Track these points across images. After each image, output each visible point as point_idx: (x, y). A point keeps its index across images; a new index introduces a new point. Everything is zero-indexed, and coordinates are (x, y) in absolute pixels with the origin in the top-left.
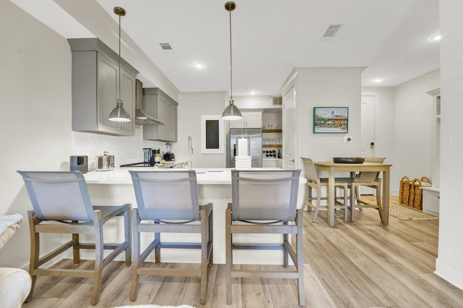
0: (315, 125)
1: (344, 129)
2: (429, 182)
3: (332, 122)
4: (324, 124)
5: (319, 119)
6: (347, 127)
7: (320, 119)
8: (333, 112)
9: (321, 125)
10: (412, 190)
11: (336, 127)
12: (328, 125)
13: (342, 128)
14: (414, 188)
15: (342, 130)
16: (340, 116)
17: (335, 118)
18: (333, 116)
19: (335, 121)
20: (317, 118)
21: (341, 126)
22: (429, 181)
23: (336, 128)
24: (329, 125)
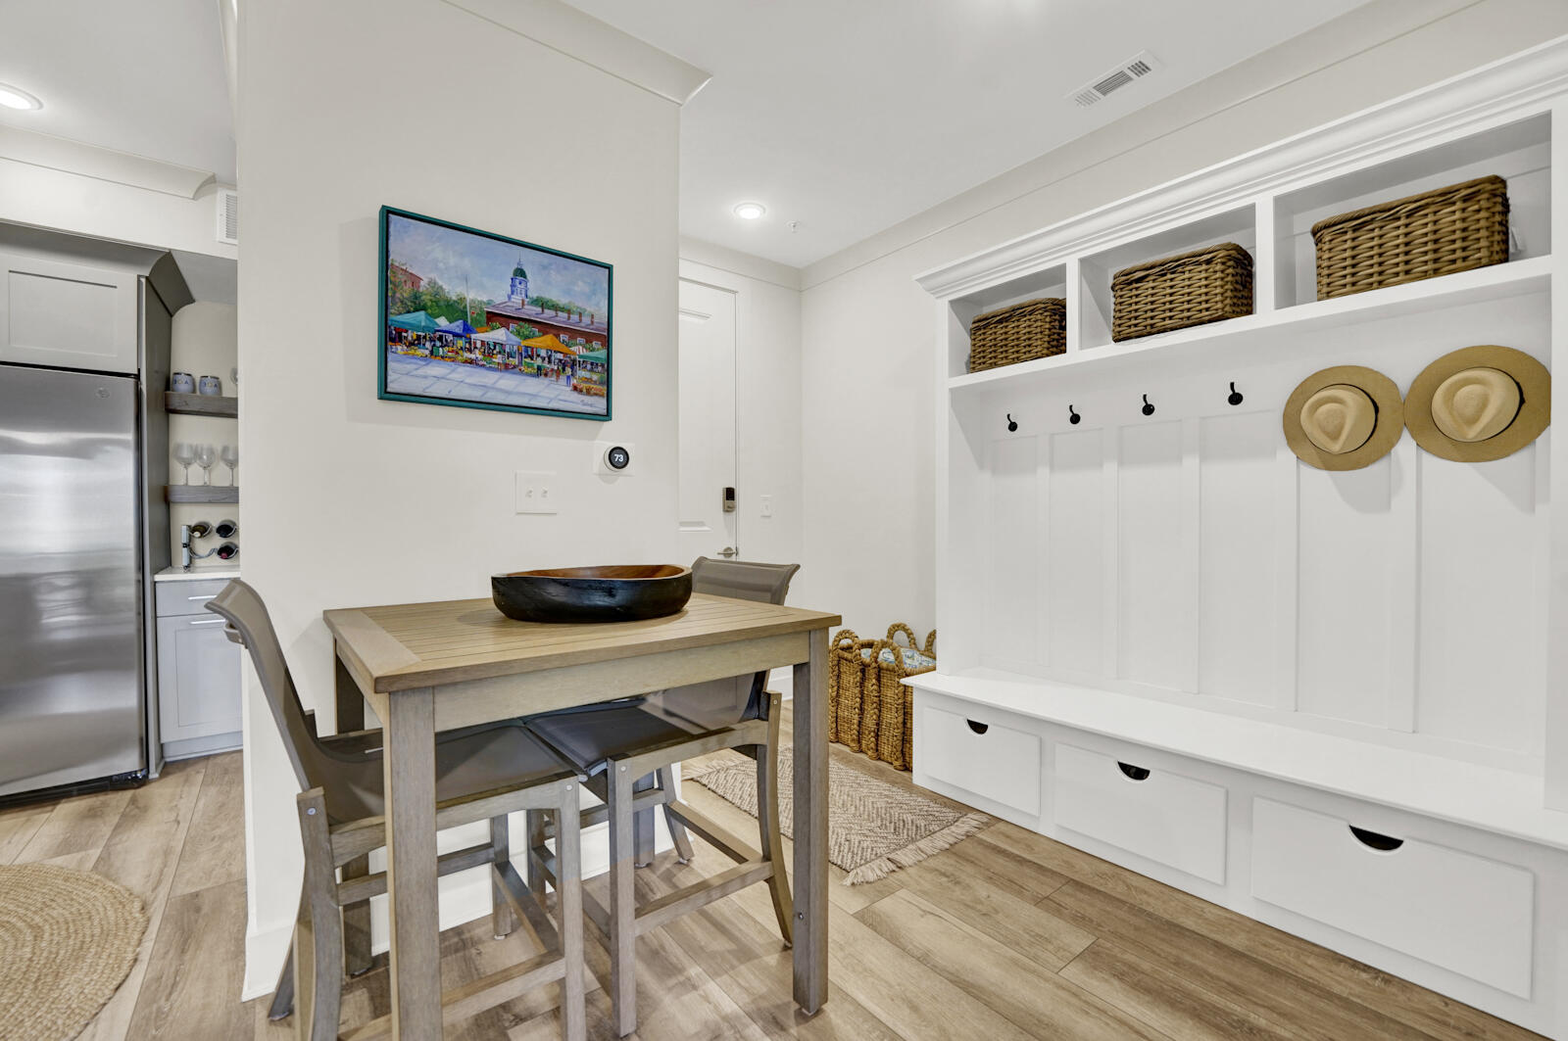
0: (391, 336)
1: (588, 392)
2: (915, 644)
3: (515, 339)
4: (460, 343)
5: (416, 297)
6: (608, 383)
7: (426, 298)
8: (520, 273)
9: (436, 344)
10: (871, 685)
11: (540, 372)
12: (489, 350)
13: (574, 381)
14: (879, 679)
15: (576, 396)
16: (563, 310)
17: (532, 311)
18: (517, 299)
19: (534, 336)
20: (406, 292)
21: (569, 370)
22: (914, 639)
23: (543, 381)
24: (490, 355)
